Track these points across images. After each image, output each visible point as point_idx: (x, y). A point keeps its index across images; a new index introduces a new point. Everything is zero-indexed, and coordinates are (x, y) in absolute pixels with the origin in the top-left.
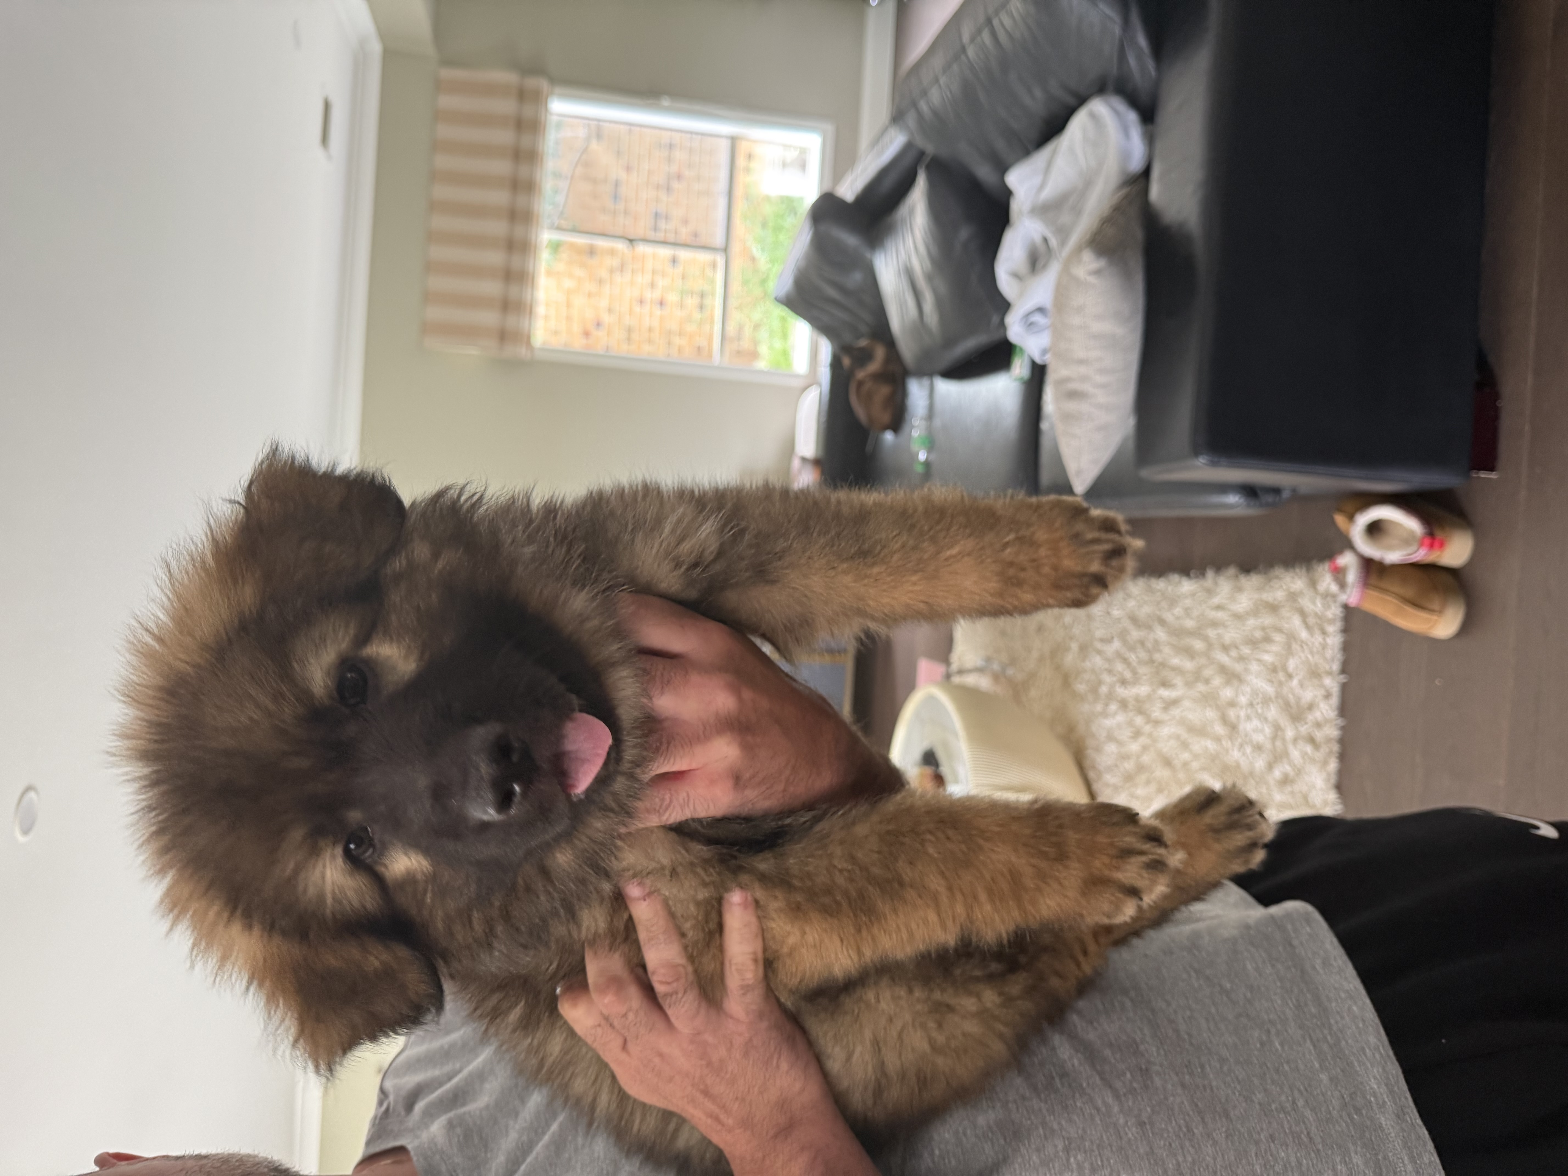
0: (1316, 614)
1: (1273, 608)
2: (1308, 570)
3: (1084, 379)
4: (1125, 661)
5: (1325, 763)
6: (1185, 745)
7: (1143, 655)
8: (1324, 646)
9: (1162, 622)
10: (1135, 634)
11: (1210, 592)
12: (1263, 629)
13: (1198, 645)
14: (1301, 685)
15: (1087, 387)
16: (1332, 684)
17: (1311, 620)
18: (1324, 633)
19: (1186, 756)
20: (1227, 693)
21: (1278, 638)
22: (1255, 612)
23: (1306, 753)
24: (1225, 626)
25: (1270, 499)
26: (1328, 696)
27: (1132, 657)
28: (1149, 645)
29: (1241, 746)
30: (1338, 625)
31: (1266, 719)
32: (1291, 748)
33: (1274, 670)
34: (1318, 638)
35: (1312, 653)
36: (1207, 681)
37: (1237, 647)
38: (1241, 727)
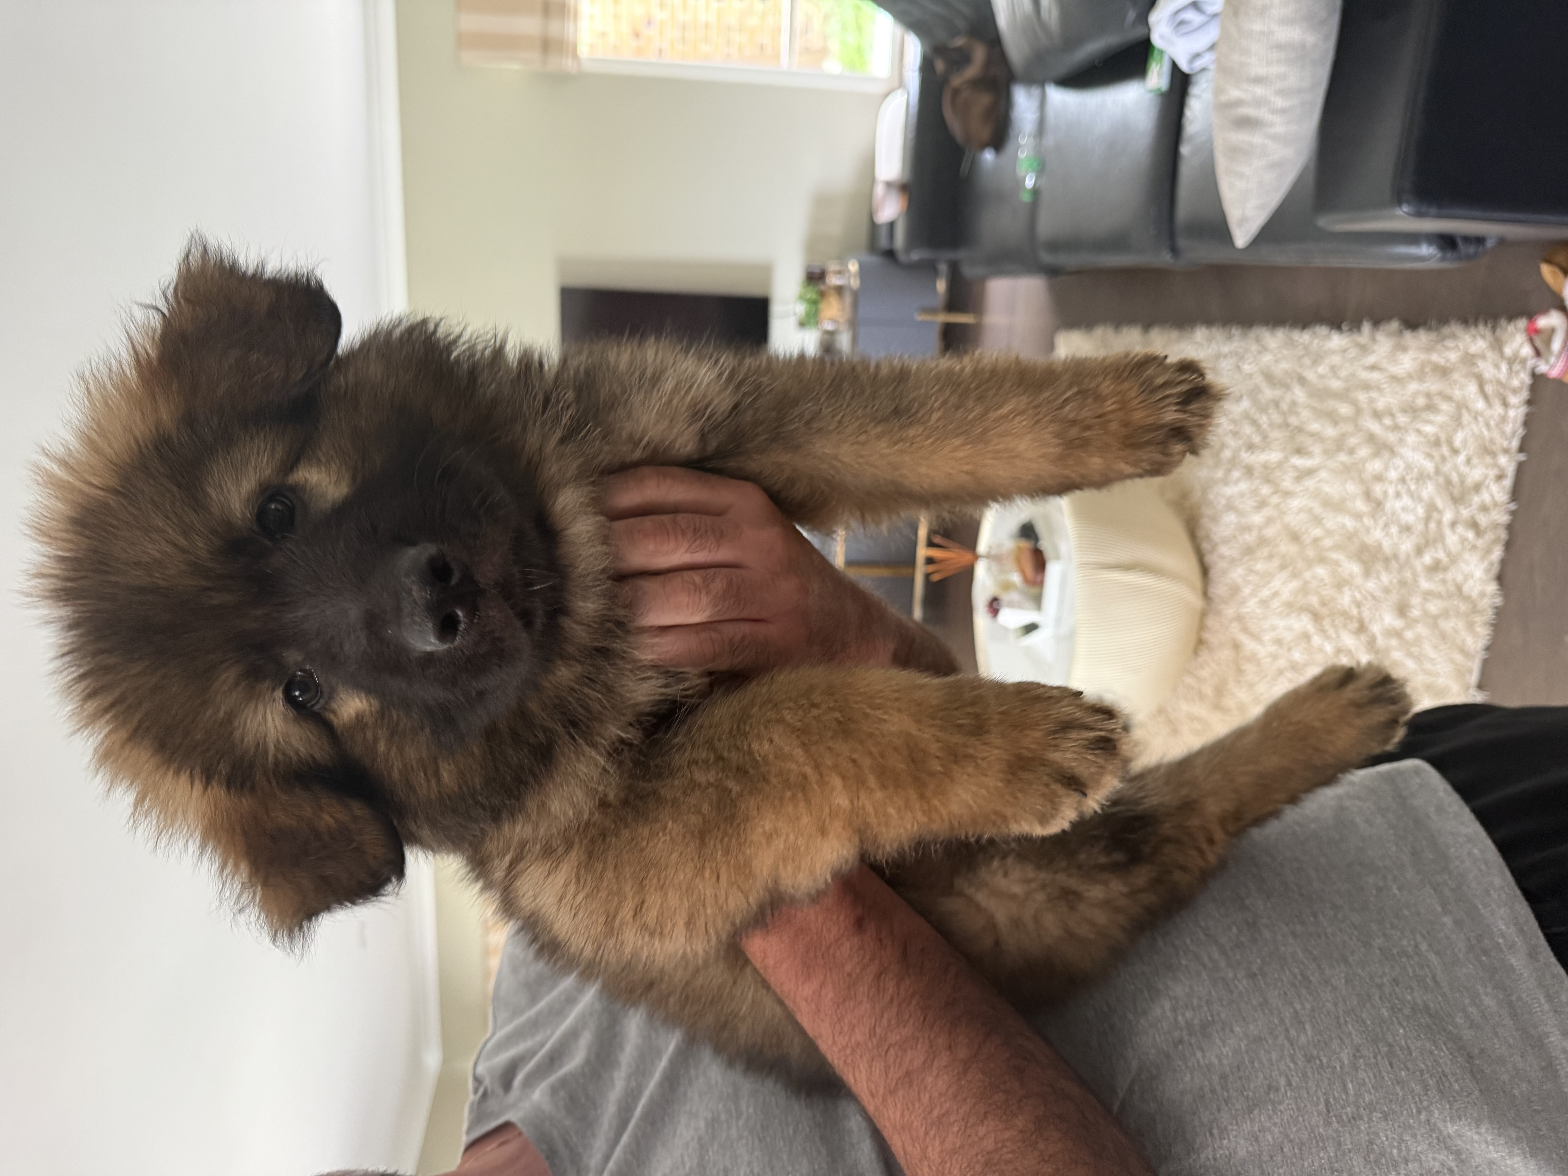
0: (1499, 382)
1: (1443, 372)
2: (1494, 329)
4: (1254, 423)
5: (1488, 551)
6: (1317, 520)
7: (1277, 418)
8: (1504, 419)
9: (1302, 381)
10: (1268, 393)
11: (1364, 349)
12: (1428, 395)
13: (1345, 409)
14: (1468, 461)
15: (1262, 113)
16: (1508, 464)
17: (1489, 389)
18: (1505, 404)
19: (1317, 532)
20: (1375, 466)
21: (1445, 406)
22: (1420, 374)
23: (1466, 539)
24: (1379, 389)
25: (1471, 249)
26: (1500, 477)
27: (1263, 420)
28: (1284, 406)
29: (1386, 525)
30: (1525, 395)
31: (1420, 499)
32: (1447, 531)
33: (1437, 443)
34: (1499, 410)
35: (1488, 425)
36: (1352, 452)
37: (1392, 415)
38: (1388, 506)
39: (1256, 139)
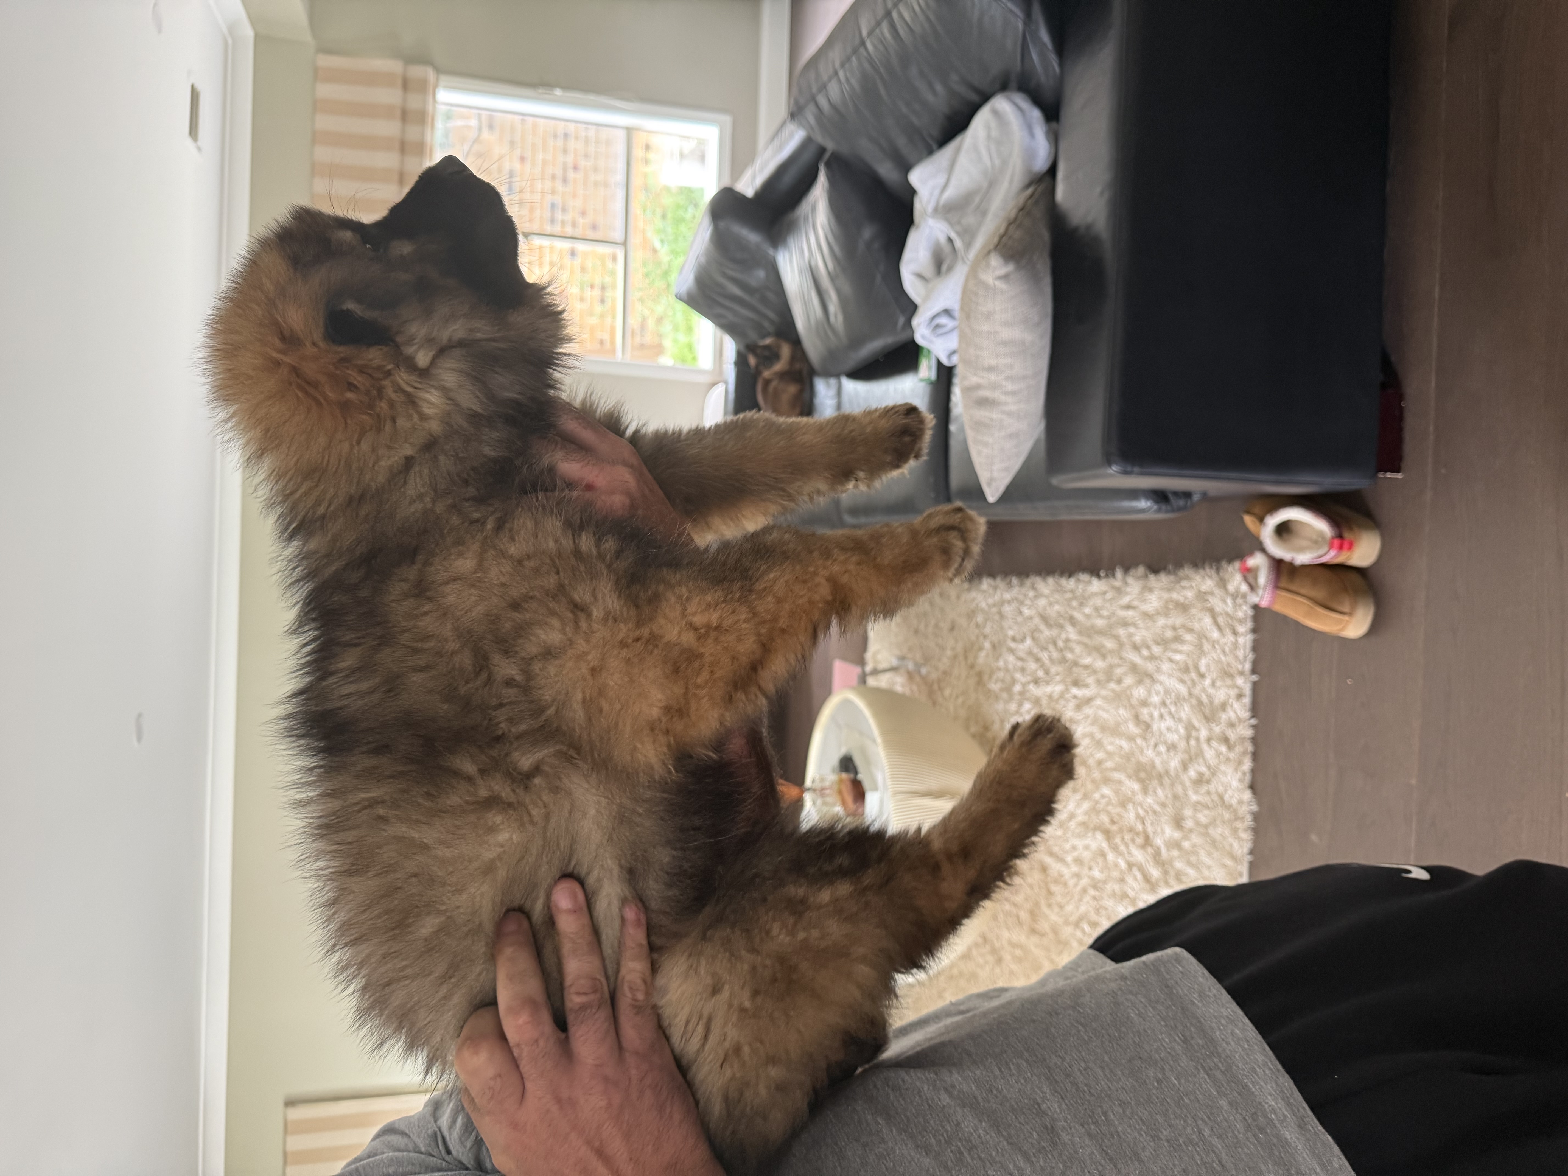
0: (1227, 614)
1: (1183, 608)
2: (1218, 570)
3: (994, 386)
4: (1038, 660)
5: (1240, 763)
6: (1099, 744)
7: (1055, 655)
8: (1235, 645)
9: (1072, 621)
10: (1047, 633)
11: (1118, 591)
12: (1174, 628)
13: (1109, 644)
14: (1213, 684)
15: (996, 395)
16: (1244, 684)
17: (1221, 620)
18: (1235, 633)
19: (1100, 755)
20: (1140, 692)
21: (1188, 637)
22: (1165, 612)
23: (1221, 753)
24: (1135, 625)
25: (1181, 503)
26: (1240, 696)
27: (1044, 656)
28: (1060, 644)
29: (1156, 745)
30: (1249, 624)
31: (1180, 720)
32: (1205, 747)
33: (1186, 670)
34: (1231, 638)
35: (1224, 652)
36: (1119, 682)
37: (1148, 648)
38: (1155, 727)
39: (995, 415)
